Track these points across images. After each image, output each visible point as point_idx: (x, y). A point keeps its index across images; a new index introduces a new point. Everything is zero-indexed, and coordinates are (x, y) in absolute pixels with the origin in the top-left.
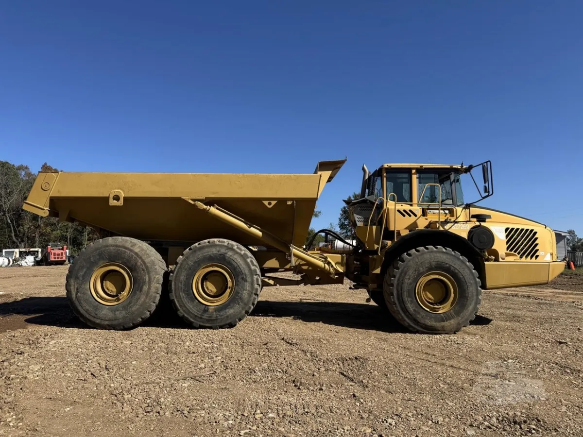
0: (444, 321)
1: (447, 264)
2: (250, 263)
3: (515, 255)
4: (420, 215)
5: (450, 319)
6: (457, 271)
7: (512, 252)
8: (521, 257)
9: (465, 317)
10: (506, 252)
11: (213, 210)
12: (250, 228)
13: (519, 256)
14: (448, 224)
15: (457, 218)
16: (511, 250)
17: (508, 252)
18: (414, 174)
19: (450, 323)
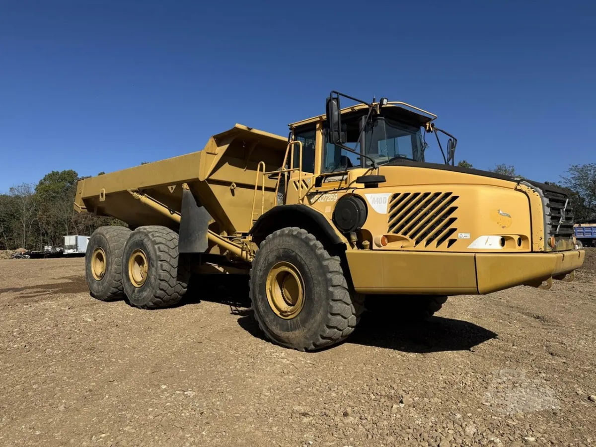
0: (289, 331)
1: (293, 252)
2: (157, 249)
3: (406, 239)
4: (311, 186)
5: (295, 329)
6: (303, 262)
7: (400, 234)
8: (417, 242)
9: (313, 330)
10: (387, 234)
11: (144, 199)
12: (172, 214)
13: (414, 241)
14: (316, 196)
15: (350, 185)
16: (397, 232)
17: (391, 233)
18: (319, 129)
19: (295, 334)
